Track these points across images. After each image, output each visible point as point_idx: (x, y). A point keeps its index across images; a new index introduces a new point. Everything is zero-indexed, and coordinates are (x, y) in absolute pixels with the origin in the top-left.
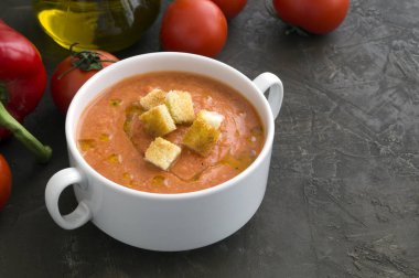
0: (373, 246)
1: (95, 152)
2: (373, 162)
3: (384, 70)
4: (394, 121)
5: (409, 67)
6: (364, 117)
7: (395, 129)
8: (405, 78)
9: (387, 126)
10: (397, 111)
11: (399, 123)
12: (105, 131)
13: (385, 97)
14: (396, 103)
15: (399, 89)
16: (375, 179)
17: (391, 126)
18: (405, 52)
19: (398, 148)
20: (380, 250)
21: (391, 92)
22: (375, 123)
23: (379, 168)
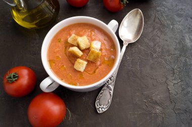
0: (152, 97)
1: (55, 65)
2: (151, 61)
3: (154, 21)
4: (158, 43)
5: (162, 19)
6: (148, 41)
7: (158, 46)
8: (161, 24)
9: (155, 45)
10: (158, 38)
11: (160, 44)
12: (58, 55)
13: (155, 32)
14: (158, 35)
15: (159, 29)
16: (152, 68)
17: (157, 45)
18: (161, 13)
19: (159, 54)
20: (154, 98)
21: (157, 30)
22: (151, 44)
23: (153, 64)
